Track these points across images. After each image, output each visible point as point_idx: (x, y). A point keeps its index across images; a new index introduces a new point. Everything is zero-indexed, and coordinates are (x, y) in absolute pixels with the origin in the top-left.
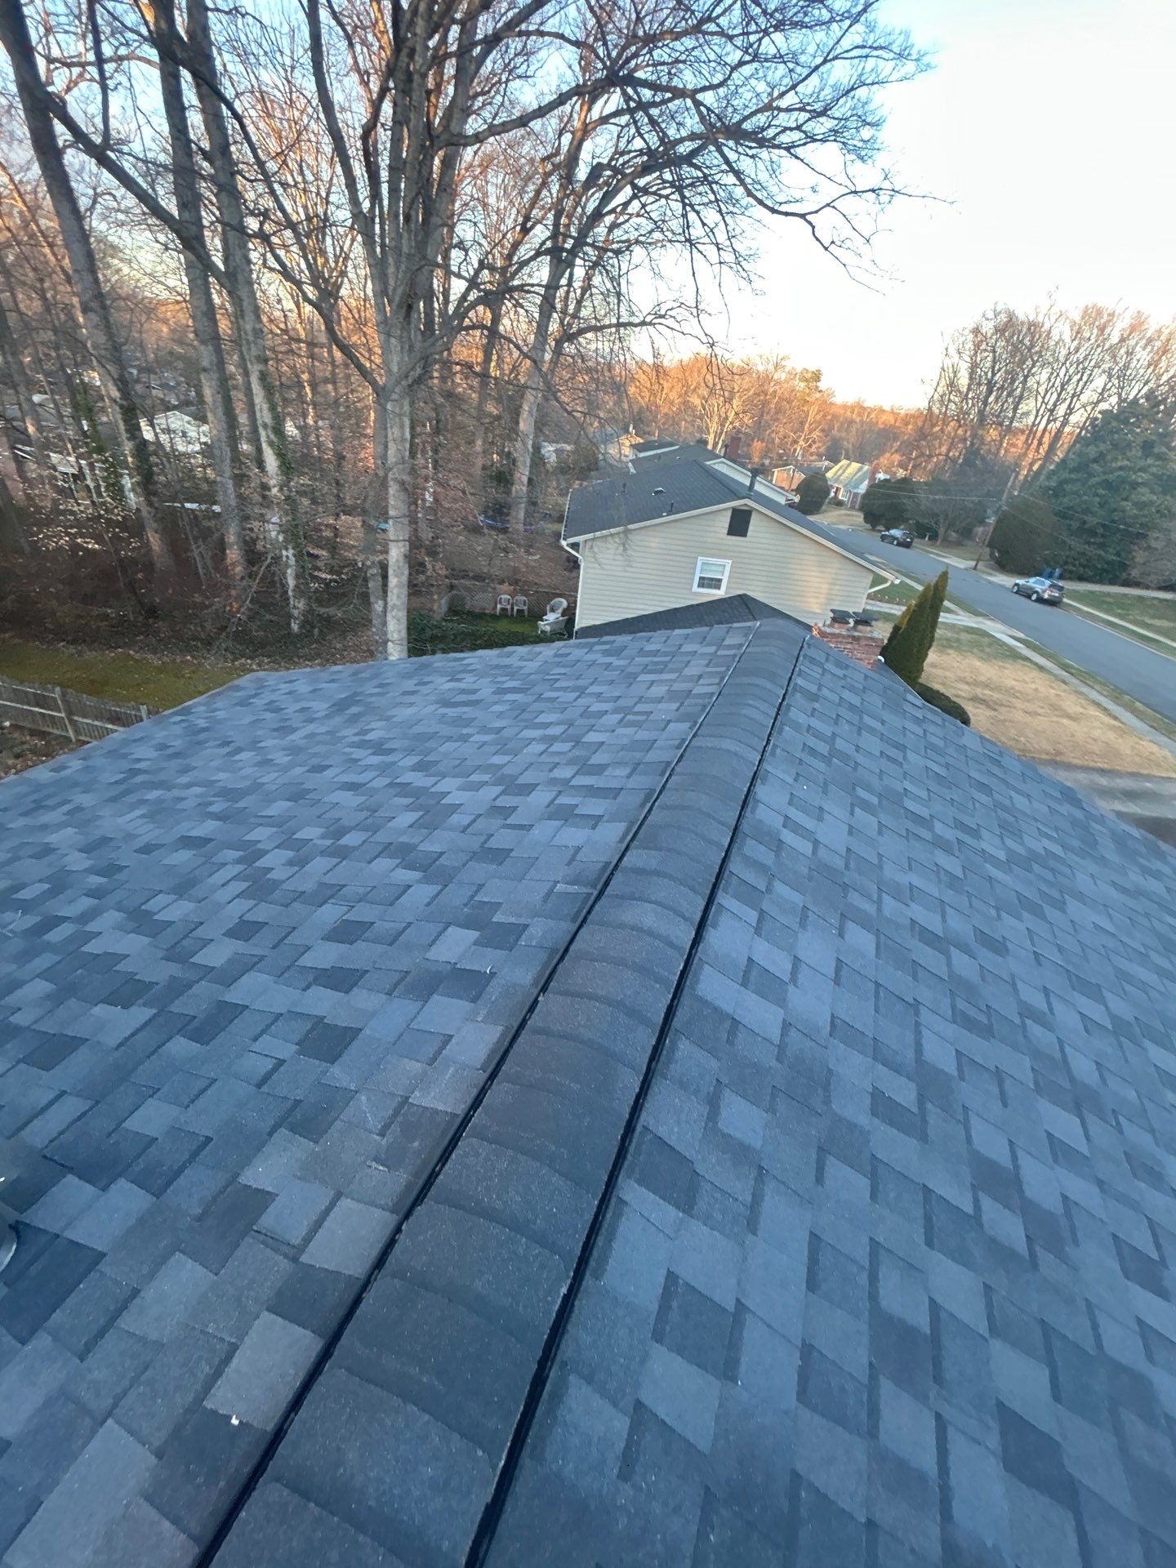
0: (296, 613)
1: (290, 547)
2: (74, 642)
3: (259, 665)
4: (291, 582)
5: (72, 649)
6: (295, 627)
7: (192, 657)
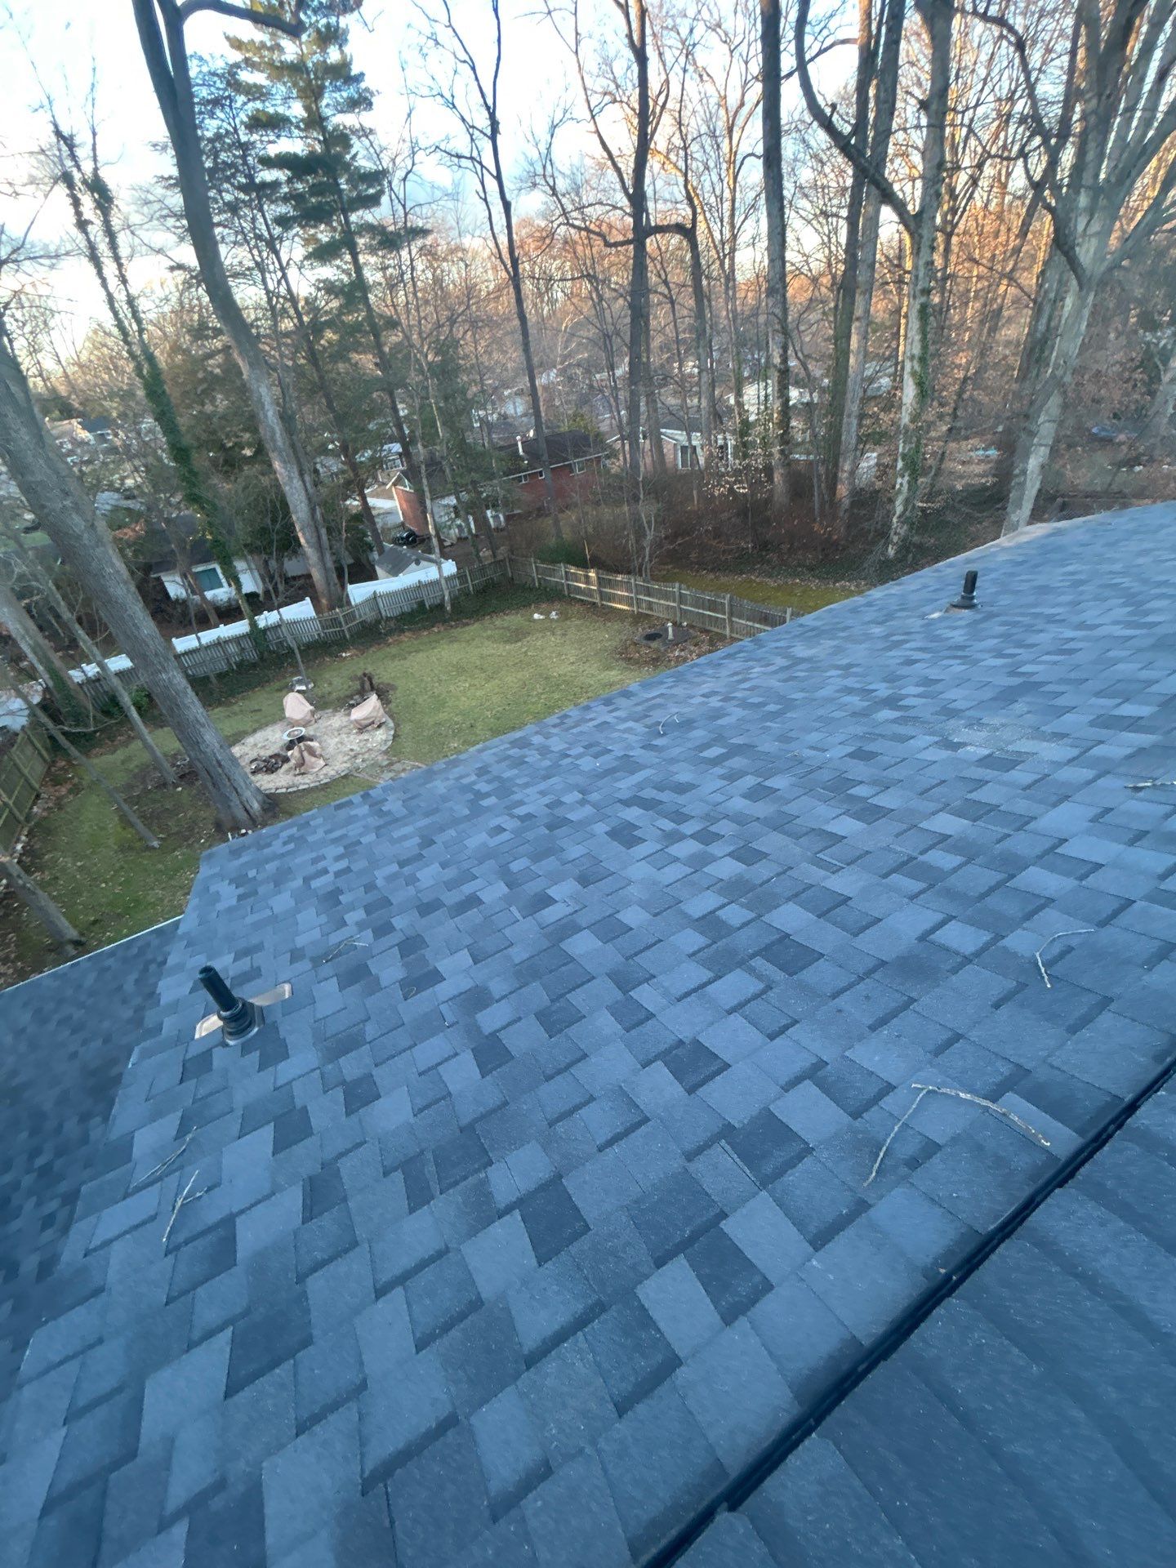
0: (895, 539)
1: (906, 474)
2: (712, 570)
3: (857, 586)
4: (899, 509)
5: (712, 576)
6: (891, 551)
7: (801, 580)
